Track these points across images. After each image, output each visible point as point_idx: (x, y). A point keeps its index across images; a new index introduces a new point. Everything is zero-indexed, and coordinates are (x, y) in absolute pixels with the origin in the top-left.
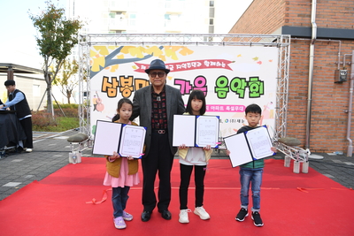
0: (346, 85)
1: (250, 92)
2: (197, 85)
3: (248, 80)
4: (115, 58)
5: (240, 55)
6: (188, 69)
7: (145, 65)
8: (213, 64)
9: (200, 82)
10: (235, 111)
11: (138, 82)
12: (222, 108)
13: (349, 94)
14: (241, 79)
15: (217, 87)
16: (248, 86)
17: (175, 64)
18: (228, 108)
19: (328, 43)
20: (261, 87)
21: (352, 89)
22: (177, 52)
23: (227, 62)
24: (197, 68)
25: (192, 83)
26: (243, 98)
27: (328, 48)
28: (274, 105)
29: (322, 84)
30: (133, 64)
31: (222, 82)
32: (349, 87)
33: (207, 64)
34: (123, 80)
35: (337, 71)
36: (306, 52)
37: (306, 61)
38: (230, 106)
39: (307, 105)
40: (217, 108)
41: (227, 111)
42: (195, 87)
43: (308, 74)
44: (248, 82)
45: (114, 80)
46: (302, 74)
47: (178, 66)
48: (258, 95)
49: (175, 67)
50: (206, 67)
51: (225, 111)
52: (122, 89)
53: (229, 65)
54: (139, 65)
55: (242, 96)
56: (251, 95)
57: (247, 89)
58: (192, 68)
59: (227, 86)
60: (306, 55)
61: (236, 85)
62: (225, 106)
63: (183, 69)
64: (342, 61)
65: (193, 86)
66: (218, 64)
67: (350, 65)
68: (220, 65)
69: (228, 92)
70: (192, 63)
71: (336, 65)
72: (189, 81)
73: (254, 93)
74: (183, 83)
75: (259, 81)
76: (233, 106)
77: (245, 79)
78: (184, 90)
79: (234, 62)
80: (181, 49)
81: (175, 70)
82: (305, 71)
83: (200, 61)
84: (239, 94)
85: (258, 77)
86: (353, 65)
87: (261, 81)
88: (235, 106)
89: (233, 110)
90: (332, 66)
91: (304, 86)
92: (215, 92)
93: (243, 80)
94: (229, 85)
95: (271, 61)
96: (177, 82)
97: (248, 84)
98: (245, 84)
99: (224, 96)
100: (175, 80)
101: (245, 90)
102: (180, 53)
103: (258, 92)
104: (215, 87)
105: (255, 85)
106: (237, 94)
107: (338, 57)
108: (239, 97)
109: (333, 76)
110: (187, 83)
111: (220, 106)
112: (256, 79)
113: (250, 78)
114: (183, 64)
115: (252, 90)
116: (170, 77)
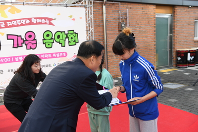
1: (69, 42)
2: (28, 39)
5: (59, 14)
6: (18, 26)
8: (39, 21)
9: (30, 36)
10: (60, 57)
12: (50, 55)
14: (62, 32)
15: (44, 39)
16: (67, 37)
17: (5, 22)
18: (54, 55)
19: (113, 4)
20: (76, 37)
22: (6, 11)
23: (50, 19)
24: (26, 24)
25: (23, 37)
26: (65, 46)
27: (113, 8)
29: (112, 32)
31: (48, 35)
33: (34, 21)
35: (119, 23)
36: (101, 11)
37: (101, 17)
38: (56, 53)
40: (46, 56)
41: (54, 57)
42: (26, 40)
43: (103, 26)
44: (67, 34)
46: (99, 26)
48: (74, 43)
49: (6, 24)
50: (33, 24)
51: (53, 57)
53: (51, 21)
55: (63, 45)
56: (70, 44)
57: (67, 39)
58: (22, 25)
59: (52, 39)
60: (101, 13)
61: (59, 37)
62: (52, 54)
63: (13, 26)
64: (122, 16)
65: (25, 39)
66: (43, 21)
67: (126, 19)
68: (45, 21)
69: (53, 42)
70: (21, 20)
71: (119, 19)
72: (21, 36)
73: (72, 42)
74: (15, 38)
75: (74, 33)
76: (58, 53)
77: (65, 32)
78: (17, 43)
79: (55, 19)
80: (9, 8)
81: (6, 26)
82: (101, 24)
83: (28, 19)
84: (61, 44)
85: (73, 30)
86: (128, 19)
87: (76, 33)
88: (59, 53)
89: (58, 56)
90: (116, 20)
91: (102, 34)
92: (44, 43)
93: (63, 33)
94: (53, 37)
95: (81, 18)
96: (9, 37)
97: (67, 36)
98: (65, 36)
99: (50, 46)
100: (7, 35)
101: (65, 40)
102: (9, 11)
103: (75, 41)
104: (43, 40)
105: (72, 36)
106: (60, 44)
107: (119, 14)
108: (62, 46)
109: (117, 27)
110: (19, 38)
111: (48, 54)
112: (72, 32)
113: (68, 31)
114: (13, 21)
115: (70, 40)
116: (2, 33)
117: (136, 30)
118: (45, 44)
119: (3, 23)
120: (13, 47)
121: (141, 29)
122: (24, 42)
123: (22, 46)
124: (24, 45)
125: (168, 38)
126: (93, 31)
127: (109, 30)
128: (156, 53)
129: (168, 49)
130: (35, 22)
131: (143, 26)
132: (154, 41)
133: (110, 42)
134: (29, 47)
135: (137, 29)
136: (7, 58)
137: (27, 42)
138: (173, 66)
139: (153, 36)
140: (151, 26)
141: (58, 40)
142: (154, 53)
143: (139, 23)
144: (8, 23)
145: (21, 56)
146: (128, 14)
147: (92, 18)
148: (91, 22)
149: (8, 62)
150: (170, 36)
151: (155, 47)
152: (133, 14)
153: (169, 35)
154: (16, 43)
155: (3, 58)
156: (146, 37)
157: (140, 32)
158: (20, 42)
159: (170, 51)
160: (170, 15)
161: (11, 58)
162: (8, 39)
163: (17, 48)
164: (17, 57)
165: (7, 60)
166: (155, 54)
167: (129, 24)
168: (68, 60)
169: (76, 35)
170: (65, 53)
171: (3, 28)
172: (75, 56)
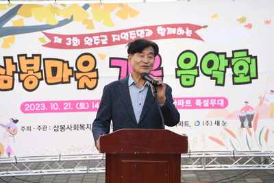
1: (234, 76)
3: (229, 55)
4: (9, 24)
5: (215, 16)
6: (130, 41)
7: (60, 36)
8: (171, 31)
10: (210, 107)
11: (49, 64)
12: (188, 103)
14: (218, 54)
15: (179, 68)
16: (230, 65)
17: (109, 34)
18: (198, 103)
20: (253, 66)
22: (113, 14)
23: (194, 28)
26: (223, 85)
30: (40, 34)
31: (187, 61)
33: (161, 32)
34: (24, 62)
38: (202, 99)
40: (181, 103)
41: (198, 107)
44: (229, 60)
45: (9, 61)
47: (115, 38)
48: (247, 79)
49: (110, 38)
51: (194, 107)
52: (23, 77)
53: (198, 32)
54: (51, 36)
55: (220, 82)
56: (237, 80)
57: (229, 71)
59: (195, 67)
61: (210, 64)
62: (193, 100)
63: (122, 42)
66: (180, 31)
68: (183, 32)
69: (198, 75)
70: (138, 31)
73: (242, 76)
75: (248, 56)
76: (206, 98)
77: (225, 54)
79: (205, 27)
80: (119, 9)
81: (110, 43)
83: (151, 28)
84: (216, 79)
85: (247, 51)
87: (251, 57)
88: (210, 98)
89: (206, 105)
92: (177, 77)
93: (222, 57)
94: (198, 65)
95: (267, 22)
96: (114, 63)
97: (230, 62)
98: (226, 63)
99: (191, 83)
100: (111, 59)
101: (225, 72)
102: (117, 14)
103: (249, 74)
104: (176, 69)
105: (241, 63)
106: (212, 78)
108: (217, 84)
111: (185, 99)
112: (244, 54)
113: (233, 52)
114: (123, 33)
115: (237, 71)
116: (103, 55)
118: (180, 78)
119: (106, 36)
130: (163, 35)
141: (208, 71)
144: (113, 36)
154: (124, 74)
162: (111, 66)
168: (230, 116)
169: (253, 60)
170: (222, 101)
171: (105, 45)
172: (247, 108)
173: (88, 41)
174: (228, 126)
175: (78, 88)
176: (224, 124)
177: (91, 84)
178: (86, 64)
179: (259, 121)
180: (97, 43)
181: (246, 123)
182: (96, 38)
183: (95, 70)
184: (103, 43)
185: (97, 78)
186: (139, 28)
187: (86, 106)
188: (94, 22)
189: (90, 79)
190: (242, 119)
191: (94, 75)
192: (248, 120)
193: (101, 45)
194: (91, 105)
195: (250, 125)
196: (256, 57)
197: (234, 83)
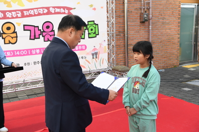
0: (147, 23)
1: (89, 34)
2: (46, 30)
5: (79, 3)
6: (35, 15)
8: (58, 10)
9: (48, 27)
10: (79, 50)
13: (149, 30)
16: (87, 29)
17: (22, 11)
21: (150, 26)
23: (69, 9)
24: (44, 14)
25: (40, 28)
26: (84, 39)
28: (106, 42)
29: (133, 24)
32: (149, 25)
33: (52, 10)
35: (141, 14)
37: (121, 7)
39: (125, 40)
42: (44, 31)
43: (124, 17)
46: (119, 17)
47: (25, 13)
48: (94, 35)
49: (23, 14)
50: (51, 13)
53: (70, 11)
55: (83, 37)
56: (90, 36)
57: (86, 31)
58: (39, 14)
60: (122, 2)
63: (30, 16)
64: (144, 6)
65: (42, 30)
67: (148, 9)
68: (63, 11)
70: (39, 10)
71: (141, 9)
72: (38, 27)
73: (92, 34)
74: (32, 29)
75: (94, 24)
78: (34, 35)
79: (74, 8)
81: (23, 16)
82: (122, 15)
83: (46, 8)
85: (94, 21)
86: (151, 9)
88: (78, 46)
89: (77, 49)
90: (138, 10)
91: (122, 26)
95: (102, 8)
97: (87, 27)
100: (24, 25)
103: (95, 33)
105: (92, 27)
107: (141, 3)
109: (139, 18)
110: (36, 29)
112: (93, 23)
113: (88, 22)
114: (30, 11)
115: (90, 32)
116: (19, 23)
117: (159, 21)
119: (20, 12)
120: (30, 39)
121: (164, 21)
122: (41, 33)
123: (39, 38)
124: (41, 36)
125: (194, 31)
126: (114, 22)
127: (130, 21)
128: (180, 46)
129: (193, 43)
130: (53, 12)
131: (167, 17)
132: (178, 34)
133: (130, 35)
134: (46, 39)
135: (161, 20)
136: (23, 50)
137: (44, 34)
138: (197, 61)
139: (177, 28)
140: (175, 17)
142: (177, 46)
143: (163, 14)
145: (38, 49)
146: (151, 3)
147: (114, 8)
148: (112, 12)
149: (24, 55)
150: (196, 28)
151: (179, 40)
152: (156, 4)
153: (194, 27)
155: (20, 51)
156: (170, 29)
157: (163, 23)
158: (38, 33)
159: (195, 44)
160: (197, 4)
161: (27, 50)
162: (24, 30)
163: (34, 39)
164: (34, 49)
165: (24, 53)
166: (179, 48)
167: (152, 14)
168: (88, 54)
169: (97, 26)
170: (84, 46)
171: (20, 17)
172: (95, 49)
173: (9, 15)
174: (87, 59)
175: (5, 43)
176: (85, 58)
177: (13, 41)
178: (8, 28)
179: (100, 55)
180: (15, 16)
181: (95, 57)
182: (14, 13)
183: (15, 32)
184: (19, 16)
185: (17, 37)
186: (39, 8)
187: (11, 54)
188: (12, 3)
189: (12, 38)
190: (93, 55)
191: (14, 35)
192: (95, 55)
193: (17, 17)
194: (14, 53)
195: (96, 57)
196: (97, 25)
197: (89, 38)
